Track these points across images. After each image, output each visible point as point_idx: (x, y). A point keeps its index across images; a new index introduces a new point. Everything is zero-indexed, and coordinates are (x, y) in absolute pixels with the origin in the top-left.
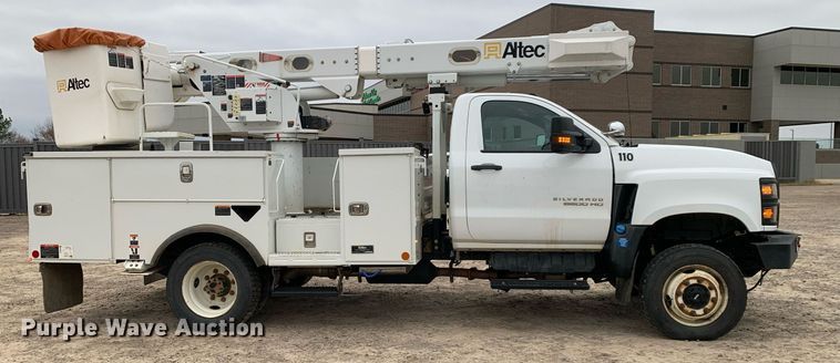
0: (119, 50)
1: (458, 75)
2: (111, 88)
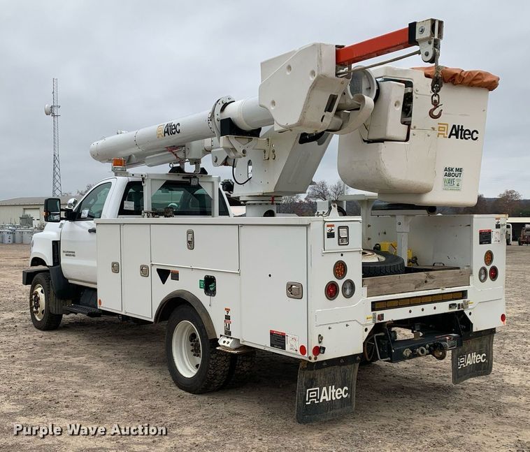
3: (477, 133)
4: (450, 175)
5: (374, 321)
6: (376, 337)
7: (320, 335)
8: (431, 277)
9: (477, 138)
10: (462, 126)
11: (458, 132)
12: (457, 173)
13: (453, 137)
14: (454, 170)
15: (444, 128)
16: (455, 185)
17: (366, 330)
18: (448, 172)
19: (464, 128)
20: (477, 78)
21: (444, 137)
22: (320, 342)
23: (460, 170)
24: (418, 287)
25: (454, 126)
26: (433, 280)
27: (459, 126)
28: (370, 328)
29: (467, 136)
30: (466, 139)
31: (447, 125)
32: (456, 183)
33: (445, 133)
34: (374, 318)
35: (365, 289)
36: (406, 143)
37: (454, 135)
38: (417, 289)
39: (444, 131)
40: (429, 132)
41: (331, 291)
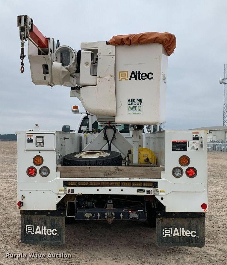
3: (152, 74)
4: (132, 104)
5: (65, 192)
6: (69, 202)
7: (22, 196)
8: (120, 170)
9: (152, 78)
10: (139, 72)
11: (136, 75)
12: (138, 102)
13: (133, 79)
14: (136, 100)
15: (126, 74)
16: (138, 111)
17: (59, 197)
18: (131, 103)
19: (141, 72)
20: (141, 38)
21: (126, 80)
22: (22, 200)
23: (140, 100)
24: (107, 175)
25: (133, 72)
26: (122, 172)
27: (136, 72)
28: (62, 196)
29: (144, 78)
30: (144, 79)
31: (127, 72)
32: (137, 109)
33: (126, 77)
34: (65, 190)
35: (59, 173)
36: (96, 86)
37: (133, 78)
38: (106, 177)
39: (125, 76)
40: (108, 78)
41: (31, 172)
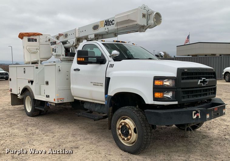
0: (32, 37)
1: (95, 35)
2: (28, 48)
